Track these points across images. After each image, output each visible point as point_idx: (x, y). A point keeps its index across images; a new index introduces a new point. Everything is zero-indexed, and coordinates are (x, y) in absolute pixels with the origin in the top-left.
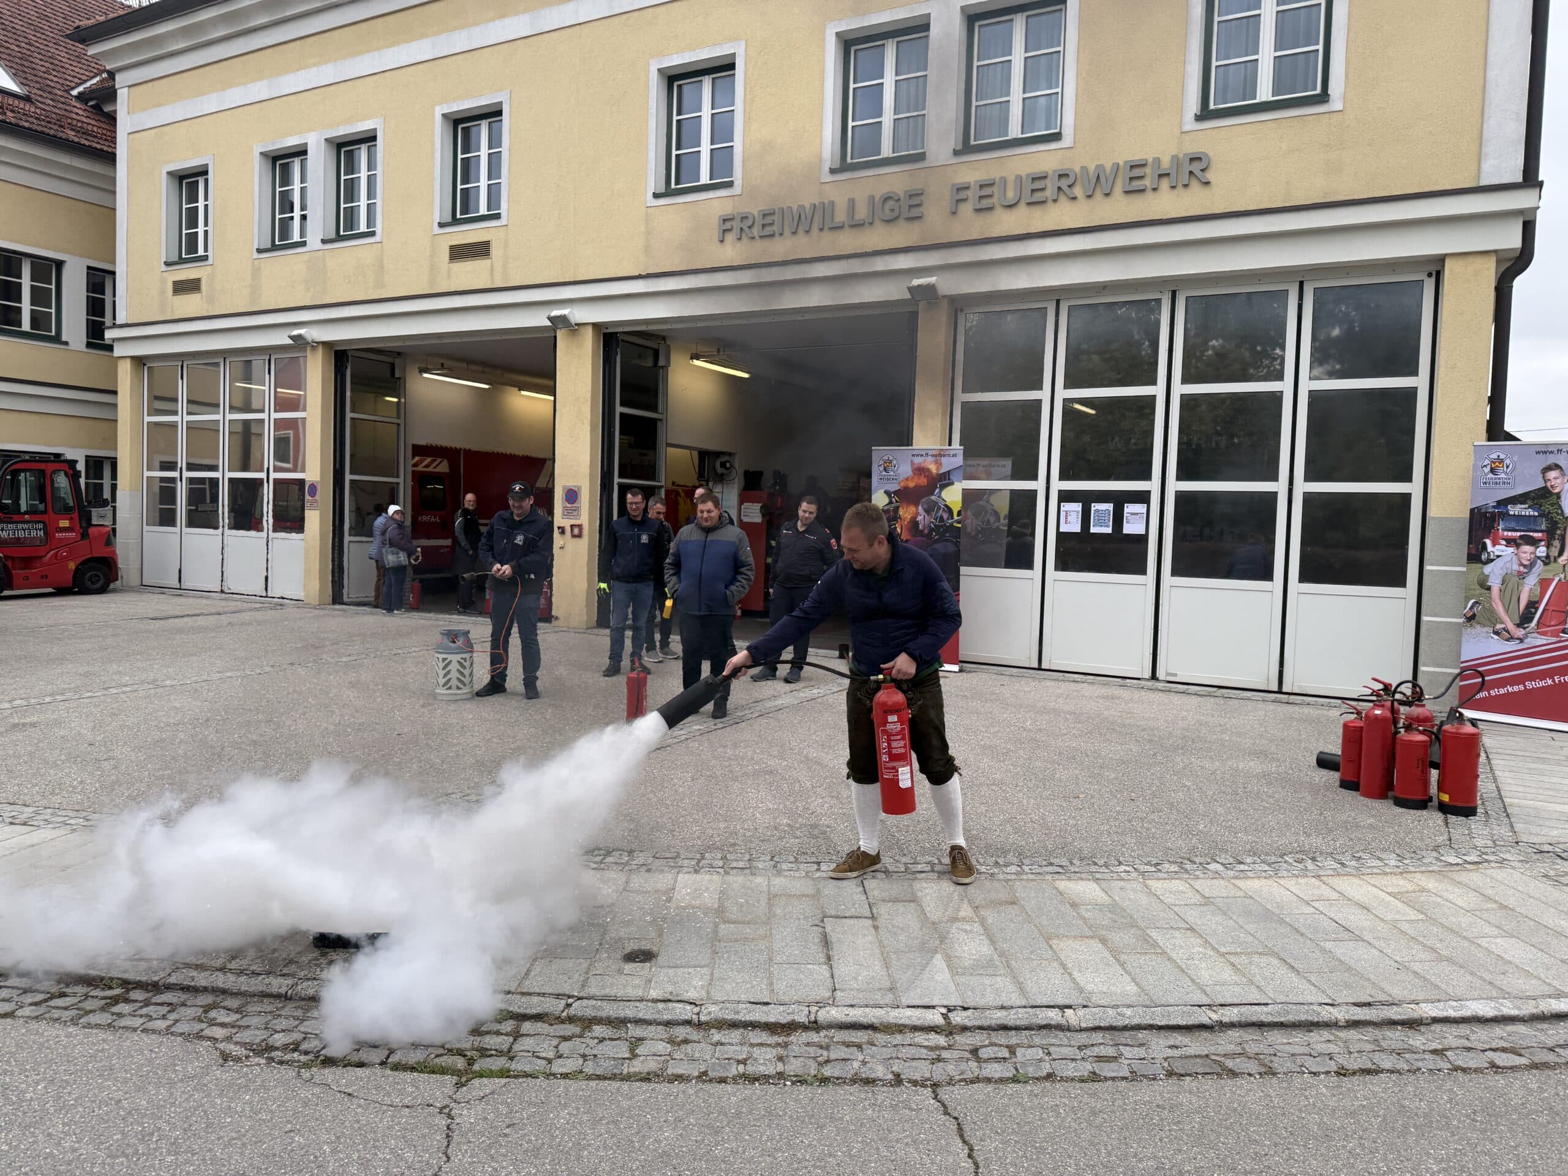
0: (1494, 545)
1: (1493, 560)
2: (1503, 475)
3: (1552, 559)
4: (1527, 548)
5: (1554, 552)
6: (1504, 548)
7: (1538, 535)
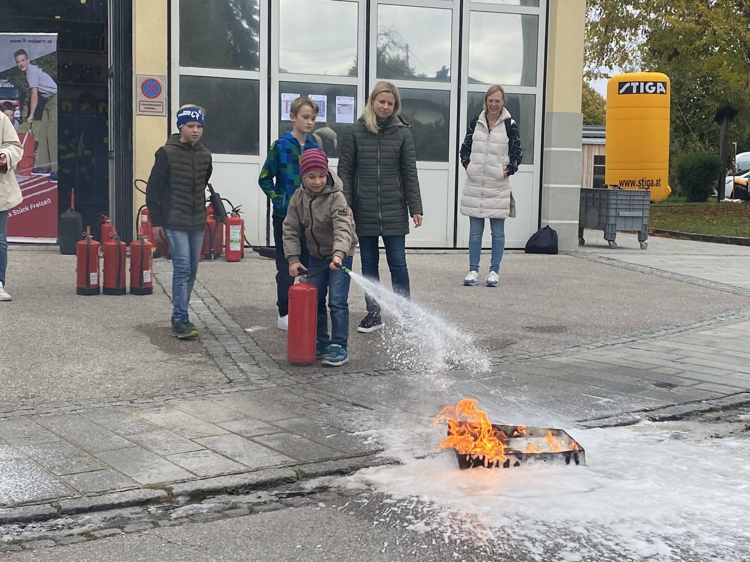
3: (24, 119)
4: (9, 112)
5: (25, 114)
7: (14, 102)
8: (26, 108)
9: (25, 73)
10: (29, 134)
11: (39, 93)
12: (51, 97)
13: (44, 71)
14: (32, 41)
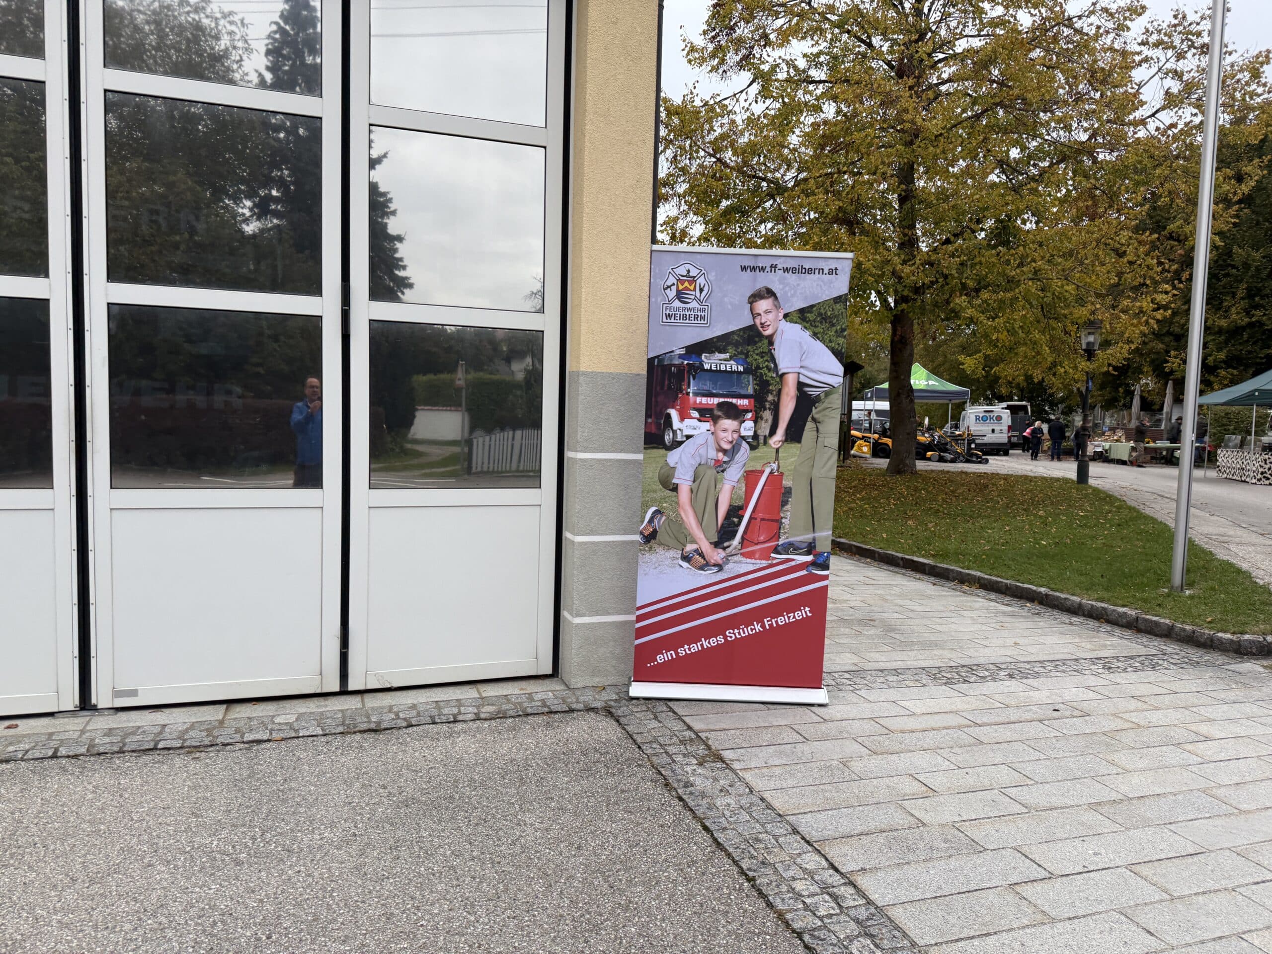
0: (682, 419)
1: (680, 443)
2: (694, 304)
3: (762, 440)
4: (728, 424)
5: (765, 429)
6: (695, 422)
7: (743, 403)
8: (767, 415)
9: (770, 340)
10: (771, 473)
11: (801, 386)
12: (827, 394)
13: (815, 335)
14: (794, 270)
